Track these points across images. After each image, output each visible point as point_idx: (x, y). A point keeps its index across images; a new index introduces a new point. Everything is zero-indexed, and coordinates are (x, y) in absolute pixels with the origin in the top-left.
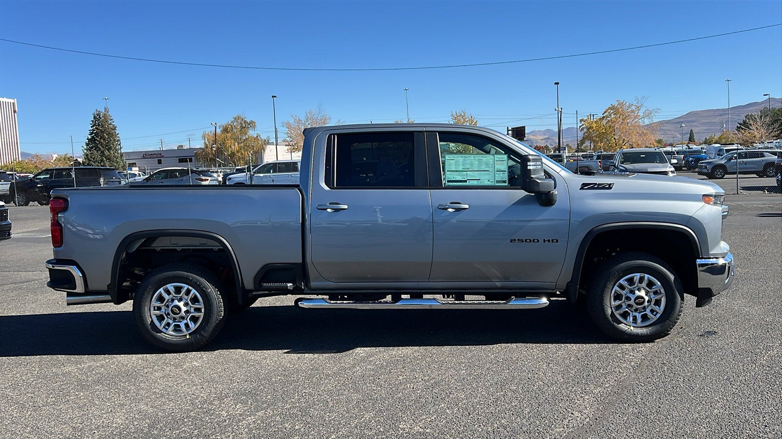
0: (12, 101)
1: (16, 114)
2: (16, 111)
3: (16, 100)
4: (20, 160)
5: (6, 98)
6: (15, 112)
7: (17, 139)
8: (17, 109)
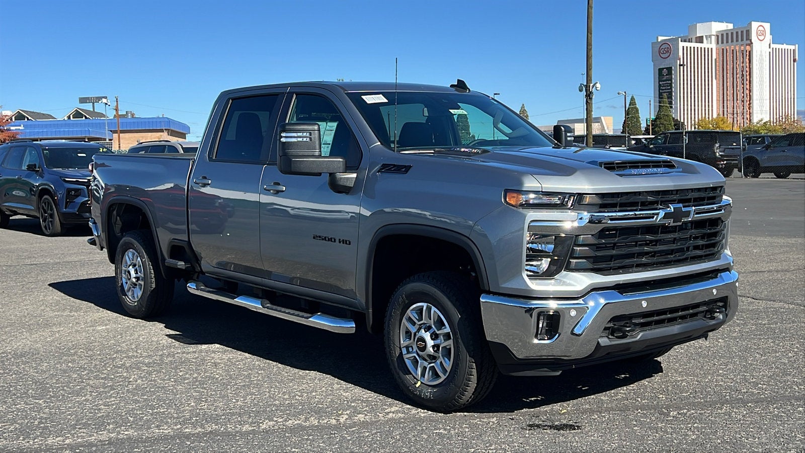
0: (792, 47)
1: (795, 63)
2: (796, 59)
3: (797, 45)
4: (796, 119)
5: (786, 44)
6: (794, 60)
7: (794, 94)
8: (797, 58)
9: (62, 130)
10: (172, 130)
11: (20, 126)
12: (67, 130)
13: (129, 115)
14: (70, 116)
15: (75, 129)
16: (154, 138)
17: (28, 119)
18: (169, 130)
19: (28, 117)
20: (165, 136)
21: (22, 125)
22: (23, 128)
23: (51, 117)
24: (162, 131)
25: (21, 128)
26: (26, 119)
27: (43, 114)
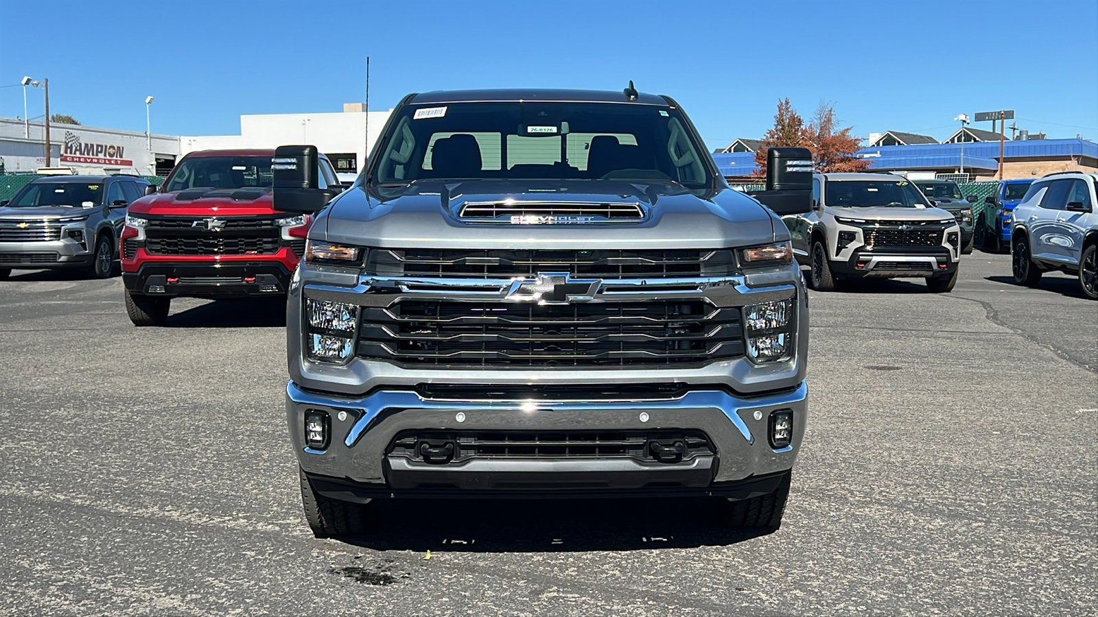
9: (925, 158)
10: (1083, 157)
11: (877, 153)
12: (932, 157)
13: (1024, 136)
14: (954, 138)
15: (943, 157)
16: (1057, 169)
17: (899, 143)
18: (1080, 156)
19: (899, 140)
20: (1073, 165)
21: (879, 152)
22: (879, 156)
23: (931, 140)
24: (1068, 158)
25: (878, 155)
26: (897, 144)
27: (922, 137)
